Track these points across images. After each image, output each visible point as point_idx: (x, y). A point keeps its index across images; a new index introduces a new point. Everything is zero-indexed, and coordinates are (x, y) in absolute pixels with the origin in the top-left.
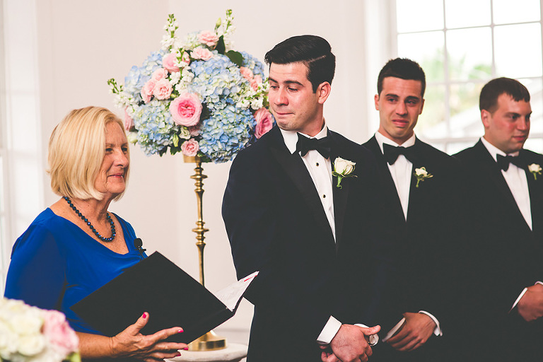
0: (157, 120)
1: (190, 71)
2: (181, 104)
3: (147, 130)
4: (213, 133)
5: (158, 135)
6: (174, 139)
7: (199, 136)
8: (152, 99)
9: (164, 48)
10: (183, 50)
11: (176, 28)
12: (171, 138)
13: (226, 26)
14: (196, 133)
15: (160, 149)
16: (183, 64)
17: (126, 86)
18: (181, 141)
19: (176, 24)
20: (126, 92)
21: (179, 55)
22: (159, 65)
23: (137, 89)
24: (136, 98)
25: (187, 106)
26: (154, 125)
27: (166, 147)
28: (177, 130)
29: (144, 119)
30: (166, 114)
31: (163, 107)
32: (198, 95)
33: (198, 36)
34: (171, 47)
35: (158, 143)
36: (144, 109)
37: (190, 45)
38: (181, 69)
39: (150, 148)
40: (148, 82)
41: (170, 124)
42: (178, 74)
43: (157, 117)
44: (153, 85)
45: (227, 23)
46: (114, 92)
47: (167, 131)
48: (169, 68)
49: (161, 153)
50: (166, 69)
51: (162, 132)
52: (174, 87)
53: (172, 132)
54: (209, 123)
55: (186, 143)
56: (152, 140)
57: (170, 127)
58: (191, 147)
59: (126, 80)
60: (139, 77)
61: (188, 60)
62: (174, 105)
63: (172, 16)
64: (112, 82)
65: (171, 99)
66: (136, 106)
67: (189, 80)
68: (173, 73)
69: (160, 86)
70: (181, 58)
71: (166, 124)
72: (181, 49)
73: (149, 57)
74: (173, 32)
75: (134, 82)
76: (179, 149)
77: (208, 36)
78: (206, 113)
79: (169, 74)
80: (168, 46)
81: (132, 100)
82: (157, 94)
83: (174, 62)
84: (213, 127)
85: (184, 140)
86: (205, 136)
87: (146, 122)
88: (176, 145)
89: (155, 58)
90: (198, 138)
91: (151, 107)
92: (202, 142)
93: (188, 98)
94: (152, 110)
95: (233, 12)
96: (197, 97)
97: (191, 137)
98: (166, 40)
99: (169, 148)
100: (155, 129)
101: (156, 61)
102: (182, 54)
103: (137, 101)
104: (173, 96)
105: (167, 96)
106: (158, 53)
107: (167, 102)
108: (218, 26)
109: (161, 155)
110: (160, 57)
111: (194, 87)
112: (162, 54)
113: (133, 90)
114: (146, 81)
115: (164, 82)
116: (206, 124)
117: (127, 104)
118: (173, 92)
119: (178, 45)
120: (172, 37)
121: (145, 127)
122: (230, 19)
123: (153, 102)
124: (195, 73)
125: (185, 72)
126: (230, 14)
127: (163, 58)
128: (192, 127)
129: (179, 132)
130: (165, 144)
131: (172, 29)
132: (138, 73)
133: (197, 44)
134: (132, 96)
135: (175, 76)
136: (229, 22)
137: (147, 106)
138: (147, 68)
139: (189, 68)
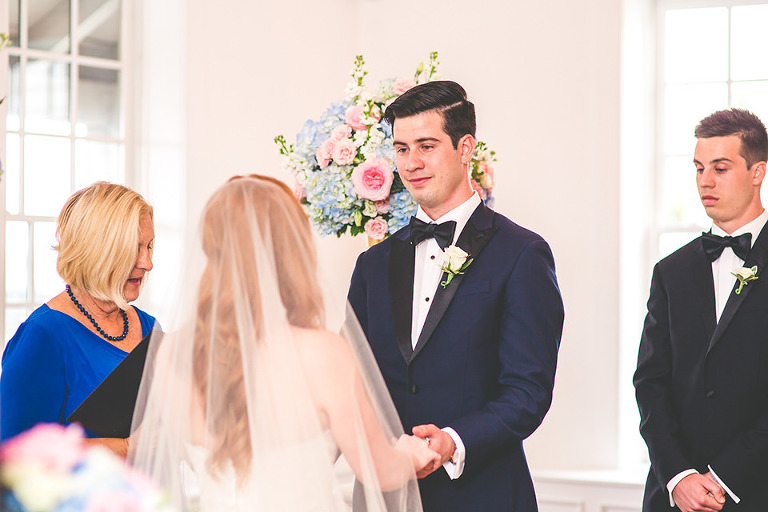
0: (336, 190)
1: (380, 129)
2: (367, 172)
3: (322, 203)
4: (405, 210)
5: (336, 210)
6: (356, 216)
7: (389, 213)
8: (330, 164)
9: (348, 99)
10: (372, 103)
11: (365, 73)
12: (353, 214)
13: (429, 73)
14: (384, 209)
15: (338, 227)
16: (371, 120)
17: (298, 145)
18: (365, 219)
19: (364, 68)
20: (298, 153)
21: (367, 109)
22: (341, 120)
23: (312, 150)
24: (309, 161)
25: (375, 174)
26: (331, 197)
27: (346, 225)
28: (360, 205)
29: (319, 189)
30: (348, 184)
31: (344, 175)
32: (389, 160)
33: (393, 85)
34: (357, 98)
35: (336, 220)
36: (319, 176)
37: (382, 96)
38: (369, 126)
39: (325, 226)
40: (326, 141)
41: (351, 196)
42: (365, 133)
43: (335, 187)
44: (332, 145)
45: (430, 69)
46: (282, 152)
47: (348, 206)
48: (354, 125)
49: (339, 233)
50: (350, 126)
51: (340, 206)
52: (358, 149)
53: (353, 207)
54: (401, 198)
55: (370, 222)
56: (327, 217)
57: (351, 200)
58: (377, 227)
59: (298, 136)
60: (315, 135)
61: (378, 115)
62: (358, 172)
63: (360, 58)
64: (279, 139)
65: (355, 165)
66: (309, 172)
67: (378, 141)
68: (358, 132)
69: (341, 147)
70: (369, 113)
71: (346, 196)
72: (370, 101)
73: (329, 109)
74: (361, 79)
75: (308, 141)
76: (362, 229)
77: (405, 85)
78: (397, 186)
79: (353, 133)
80: (354, 96)
81: (305, 164)
82: (337, 157)
83: (360, 117)
84: (407, 203)
85: (369, 218)
86: (395, 214)
87: (321, 193)
88: (358, 224)
89: (336, 112)
90: (387, 217)
91: (328, 173)
92: (391, 222)
93: (375, 165)
94: (330, 178)
95: (439, 55)
96: (386, 162)
97: (378, 215)
98: (352, 89)
99: (349, 228)
100: (332, 202)
101: (336, 115)
102: (371, 107)
103: (311, 165)
104: (358, 161)
105: (350, 161)
106: (341, 104)
107: (349, 169)
108: (419, 73)
109: (339, 236)
110: (343, 110)
111: (384, 151)
112: (345, 106)
113: (306, 151)
114: (324, 140)
115: (346, 142)
116: (398, 199)
117: (298, 169)
118: (357, 156)
119: (366, 96)
120: (360, 84)
121: (320, 200)
122: (434, 64)
123: (331, 168)
124: (386, 133)
125: (373, 130)
126: (435, 57)
127: (347, 112)
128: (379, 202)
129: (363, 208)
130: (345, 222)
131: (360, 74)
132: (314, 130)
133: (391, 95)
134: (304, 159)
135: (361, 135)
136: (434, 68)
137: (323, 171)
138: (326, 124)
139: (379, 126)
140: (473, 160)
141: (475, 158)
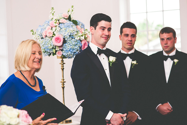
0: (48, 44)
1: (59, 27)
2: (56, 38)
3: (44, 47)
4: (67, 48)
5: (48, 49)
6: (54, 50)
7: (62, 49)
8: (46, 37)
9: (50, 19)
10: (57, 20)
12: (53, 50)
13: (71, 11)
14: (61, 48)
15: (49, 54)
16: (56, 24)
17: (37, 32)
18: (56, 51)
19: (54, 11)
20: (37, 34)
21: (55, 21)
22: (48, 25)
23: (41, 33)
25: (58, 39)
26: (47, 46)
27: (51, 53)
28: (55, 47)
30: (51, 42)
31: (50, 39)
32: (62, 35)
33: (62, 15)
34: (52, 19)
35: (48, 52)
36: (43, 40)
37: (59, 18)
38: (56, 26)
39: (45, 53)
40: (45, 31)
41: (52, 45)
42: (55, 28)
43: (48, 43)
44: (46, 32)
45: (72, 10)
46: (33, 34)
47: (51, 48)
48: (52, 26)
49: (49, 55)
50: (51, 26)
51: (49, 48)
52: (53, 32)
53: (53, 48)
54: (66, 45)
56: (46, 51)
57: (52, 46)
58: (59, 53)
59: (37, 30)
60: (42, 29)
61: (58, 23)
62: (54, 39)
63: (53, 8)
64: (32, 31)
65: (53, 37)
66: (40, 39)
67: (59, 30)
68: (53, 28)
69: (49, 32)
70: (56, 22)
71: (51, 45)
72: (56, 19)
73: (45, 22)
74: (53, 14)
75: (40, 31)
76: (55, 54)
77: (65, 15)
78: (65, 42)
79: (52, 28)
80: (51, 18)
81: (39, 37)
82: (48, 35)
83: (54, 24)
85: (57, 51)
86: (64, 49)
87: (44, 45)
89: (47, 23)
90: (62, 50)
91: (46, 39)
92: (63, 51)
93: (58, 36)
94: (46, 40)
95: (74, 6)
96: (61, 36)
97: (60, 50)
98: (51, 16)
99: (52, 54)
100: (47, 47)
101: (47, 24)
102: (56, 21)
103: (41, 37)
104: (53, 35)
105: (51, 36)
106: (48, 21)
107: (51, 38)
108: (69, 11)
109: (49, 56)
111: (61, 33)
112: (49, 21)
113: (39, 34)
114: (44, 31)
115: (50, 31)
116: (65, 45)
117: (37, 39)
119: (55, 18)
120: (53, 15)
121: (44, 46)
122: (73, 9)
123: (46, 38)
124: (61, 28)
125: (57, 27)
126: (73, 7)
127: (50, 23)
128: (60, 46)
129: (55, 48)
130: (51, 52)
132: (41, 28)
133: (61, 18)
135: (54, 29)
136: (73, 10)
137: (44, 39)
138: (44, 26)
140: (84, 34)
141: (85, 33)
